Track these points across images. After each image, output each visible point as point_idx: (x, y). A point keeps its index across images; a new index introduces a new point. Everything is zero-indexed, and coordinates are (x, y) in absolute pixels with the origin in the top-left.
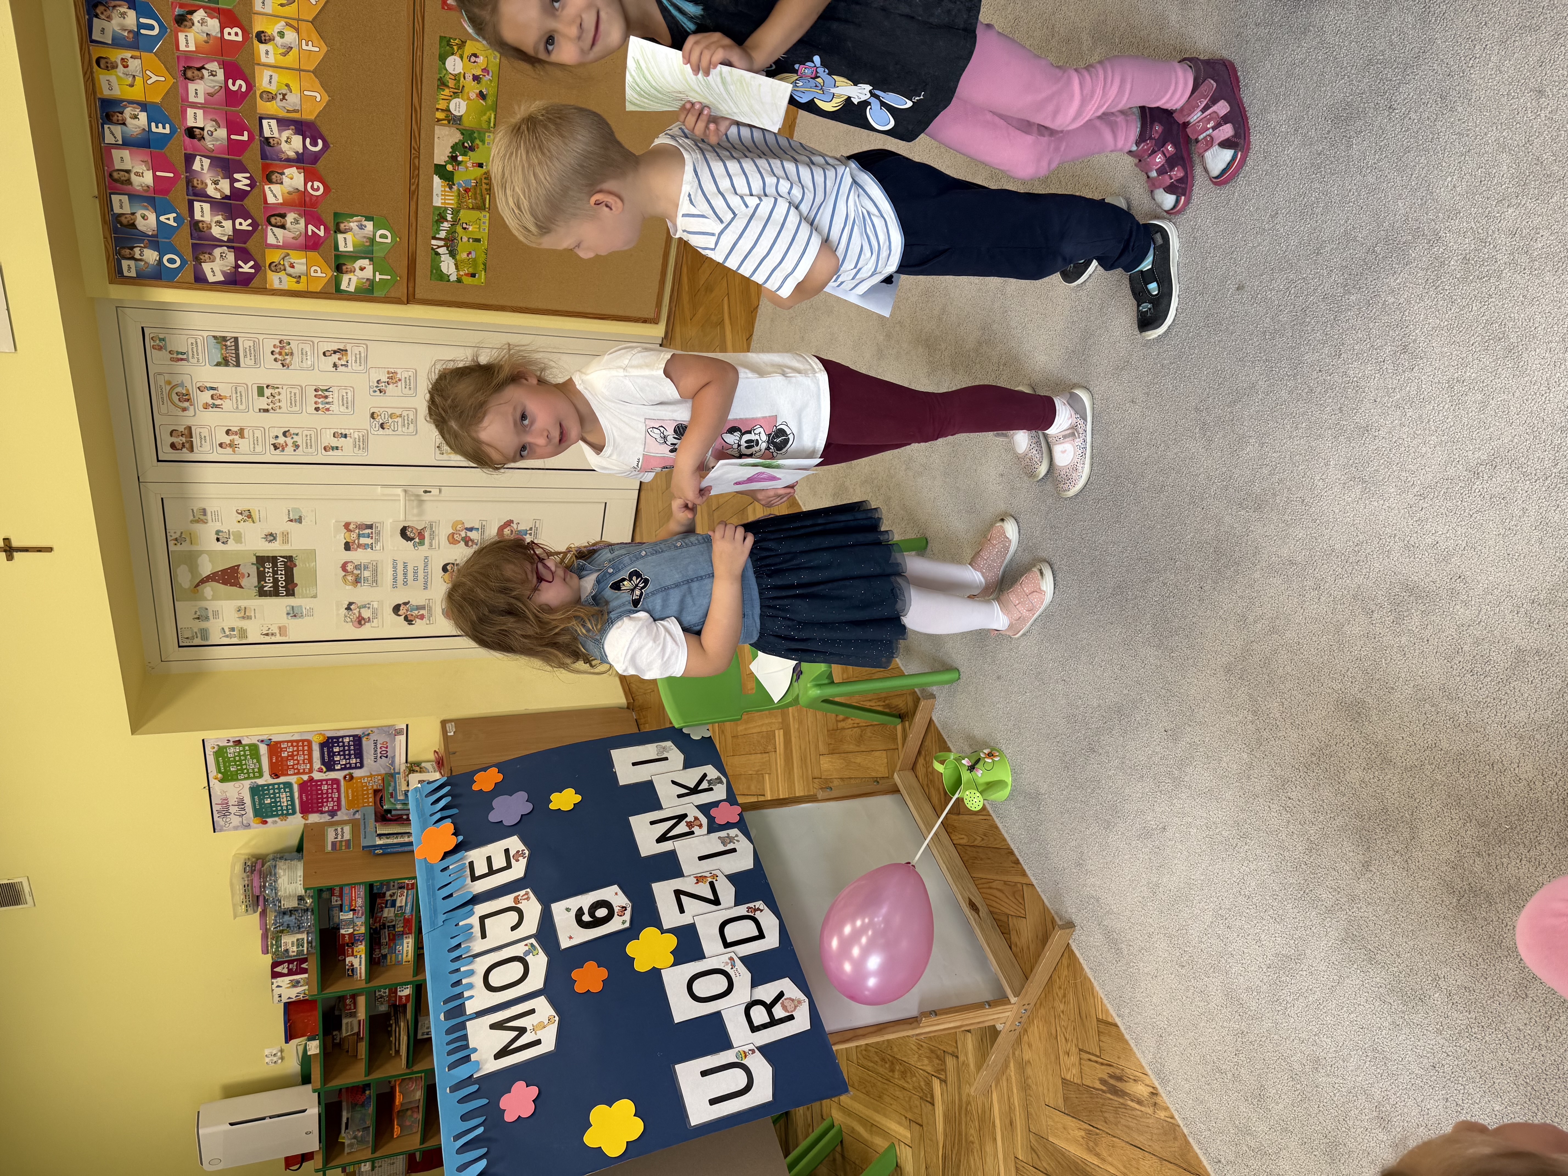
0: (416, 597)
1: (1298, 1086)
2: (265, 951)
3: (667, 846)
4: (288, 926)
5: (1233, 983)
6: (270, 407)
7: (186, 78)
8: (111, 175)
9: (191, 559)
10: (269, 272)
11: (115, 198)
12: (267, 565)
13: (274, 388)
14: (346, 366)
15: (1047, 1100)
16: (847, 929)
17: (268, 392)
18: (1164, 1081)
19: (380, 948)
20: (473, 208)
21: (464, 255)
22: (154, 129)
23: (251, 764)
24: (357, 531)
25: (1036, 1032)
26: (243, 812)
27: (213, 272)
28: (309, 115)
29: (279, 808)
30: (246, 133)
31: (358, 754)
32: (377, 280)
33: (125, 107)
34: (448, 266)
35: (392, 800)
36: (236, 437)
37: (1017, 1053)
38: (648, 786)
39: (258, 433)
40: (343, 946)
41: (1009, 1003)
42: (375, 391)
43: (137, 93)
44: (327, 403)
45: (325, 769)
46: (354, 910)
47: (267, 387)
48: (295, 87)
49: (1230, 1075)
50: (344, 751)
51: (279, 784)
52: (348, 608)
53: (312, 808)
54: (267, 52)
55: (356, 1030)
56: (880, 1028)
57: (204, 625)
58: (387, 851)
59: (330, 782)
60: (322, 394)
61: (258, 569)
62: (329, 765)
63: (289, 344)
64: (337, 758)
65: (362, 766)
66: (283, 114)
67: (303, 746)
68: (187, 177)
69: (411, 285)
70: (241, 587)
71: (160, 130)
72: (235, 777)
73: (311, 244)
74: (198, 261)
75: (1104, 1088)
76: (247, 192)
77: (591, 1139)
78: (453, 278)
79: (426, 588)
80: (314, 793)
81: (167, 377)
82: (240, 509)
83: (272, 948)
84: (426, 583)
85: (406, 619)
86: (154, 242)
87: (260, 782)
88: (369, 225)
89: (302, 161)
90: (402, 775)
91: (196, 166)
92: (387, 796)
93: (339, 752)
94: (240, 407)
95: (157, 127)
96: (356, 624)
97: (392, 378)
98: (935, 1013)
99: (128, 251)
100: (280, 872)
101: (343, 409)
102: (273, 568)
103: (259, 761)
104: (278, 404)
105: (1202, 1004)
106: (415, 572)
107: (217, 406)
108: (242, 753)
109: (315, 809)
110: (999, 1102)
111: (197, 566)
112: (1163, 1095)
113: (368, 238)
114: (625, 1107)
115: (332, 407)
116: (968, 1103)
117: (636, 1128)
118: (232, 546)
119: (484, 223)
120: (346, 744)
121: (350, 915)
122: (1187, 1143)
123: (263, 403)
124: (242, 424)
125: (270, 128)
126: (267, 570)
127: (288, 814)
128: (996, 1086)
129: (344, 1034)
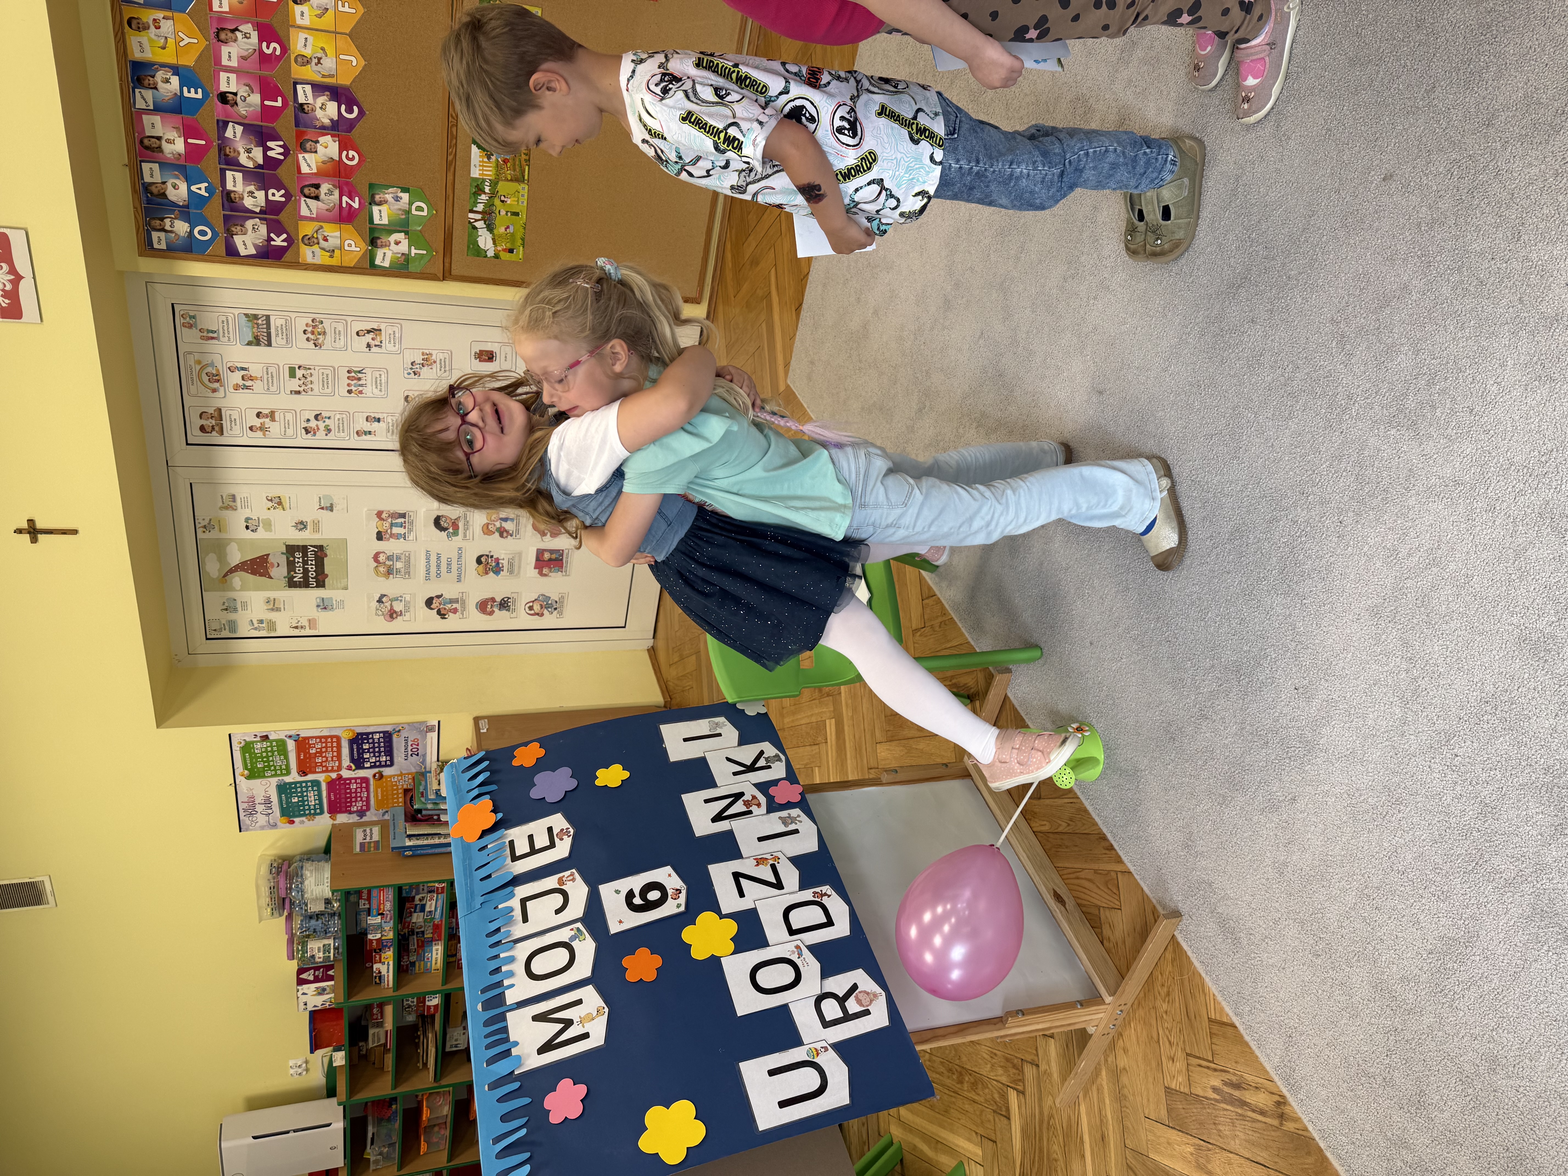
0: (449, 589)
1: (1470, 1091)
2: (291, 957)
3: (723, 826)
4: (315, 931)
5: (1383, 973)
6: (301, 389)
7: (219, 40)
8: (141, 142)
9: (220, 548)
10: (302, 246)
11: (146, 167)
12: (297, 555)
13: (305, 368)
14: (379, 346)
15: (1146, 1112)
16: (927, 917)
17: (299, 373)
18: (1294, 1088)
19: (408, 956)
20: (511, 180)
21: (502, 230)
22: (186, 94)
23: (278, 761)
24: (390, 520)
25: (1133, 1036)
26: (270, 811)
27: (245, 245)
28: (345, 80)
29: (307, 807)
30: (280, 99)
31: (388, 751)
32: (413, 255)
33: (157, 70)
34: (485, 240)
35: (423, 799)
36: (267, 420)
37: (1110, 1060)
38: (702, 763)
39: (289, 416)
40: (371, 951)
41: (1103, 1002)
42: (409, 374)
43: (168, 57)
44: (361, 385)
45: (354, 767)
46: (382, 914)
47: (299, 367)
48: (330, 51)
49: (1379, 1080)
50: (374, 748)
51: (306, 782)
52: (380, 601)
53: (340, 807)
54: (302, 14)
55: (383, 1041)
56: (962, 1028)
57: (232, 616)
58: (417, 853)
59: (359, 781)
60: (355, 375)
61: (288, 558)
62: (358, 763)
63: (322, 322)
64: (366, 756)
65: (392, 765)
66: (318, 78)
67: (332, 742)
68: (219, 145)
69: (447, 260)
70: (270, 577)
71: (192, 95)
72: (262, 774)
73: (345, 216)
74: (230, 234)
75: (1218, 1097)
76: (281, 161)
77: (646, 1144)
78: (491, 253)
79: (459, 580)
80: (343, 791)
81: (197, 356)
82: (270, 495)
83: (298, 953)
84: (459, 576)
85: (439, 612)
86: (185, 212)
87: (288, 779)
88: (405, 197)
89: (338, 128)
90: (433, 774)
91: (229, 134)
92: (417, 796)
93: (368, 749)
94: (272, 389)
95: (189, 92)
96: (388, 617)
97: (427, 361)
98: (1023, 1012)
99: (158, 222)
100: (307, 873)
101: (376, 391)
102: (303, 557)
103: (287, 758)
104: (310, 386)
105: (1343, 998)
106: (449, 565)
107: (247, 388)
108: (269, 749)
109: (344, 809)
110: (1088, 1114)
111: (225, 555)
112: (1293, 1104)
113: (404, 211)
114: (685, 1108)
115: (365, 390)
116: (1051, 1116)
117: (697, 1133)
118: (261, 534)
119: (523, 196)
120: (376, 741)
121: (378, 919)
122: (1325, 1159)
123: (294, 384)
124: (273, 407)
125: (304, 94)
126: (297, 560)
127: (316, 814)
128: (1085, 1096)
129: (371, 1045)
